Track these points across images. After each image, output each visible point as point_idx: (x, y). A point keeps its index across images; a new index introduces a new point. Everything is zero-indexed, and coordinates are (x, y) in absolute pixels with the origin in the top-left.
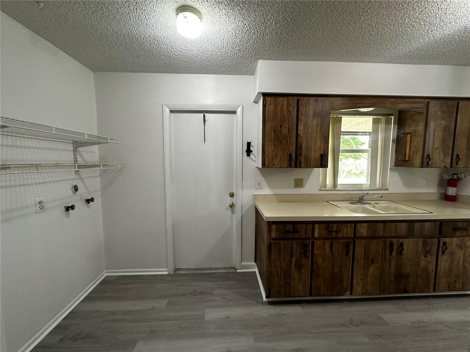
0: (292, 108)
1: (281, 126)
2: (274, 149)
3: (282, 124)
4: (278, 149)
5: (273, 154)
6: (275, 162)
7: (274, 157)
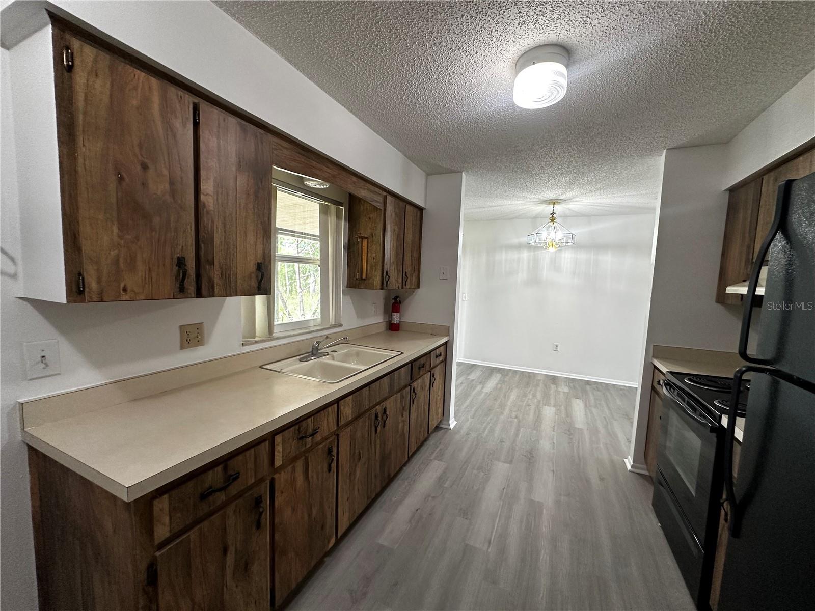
0: (180, 120)
1: (145, 167)
2: (121, 237)
3: (146, 161)
4: (137, 238)
5: (118, 256)
6: (129, 281)
7: (122, 265)
